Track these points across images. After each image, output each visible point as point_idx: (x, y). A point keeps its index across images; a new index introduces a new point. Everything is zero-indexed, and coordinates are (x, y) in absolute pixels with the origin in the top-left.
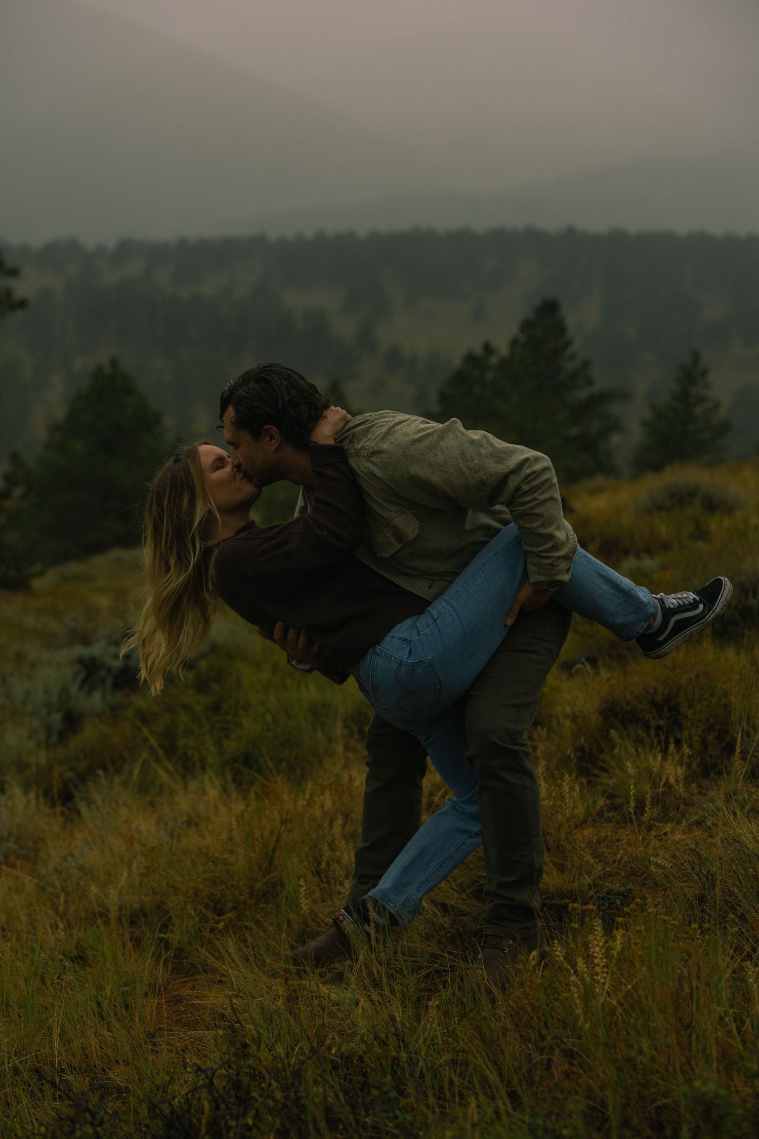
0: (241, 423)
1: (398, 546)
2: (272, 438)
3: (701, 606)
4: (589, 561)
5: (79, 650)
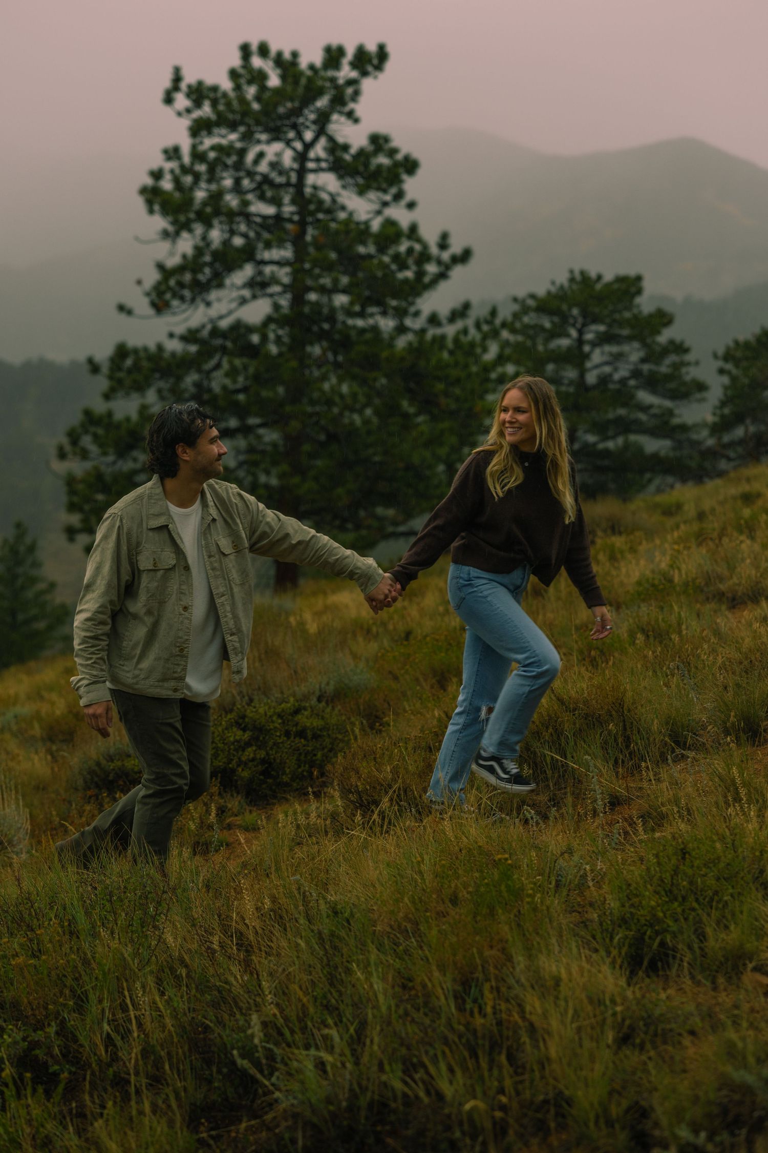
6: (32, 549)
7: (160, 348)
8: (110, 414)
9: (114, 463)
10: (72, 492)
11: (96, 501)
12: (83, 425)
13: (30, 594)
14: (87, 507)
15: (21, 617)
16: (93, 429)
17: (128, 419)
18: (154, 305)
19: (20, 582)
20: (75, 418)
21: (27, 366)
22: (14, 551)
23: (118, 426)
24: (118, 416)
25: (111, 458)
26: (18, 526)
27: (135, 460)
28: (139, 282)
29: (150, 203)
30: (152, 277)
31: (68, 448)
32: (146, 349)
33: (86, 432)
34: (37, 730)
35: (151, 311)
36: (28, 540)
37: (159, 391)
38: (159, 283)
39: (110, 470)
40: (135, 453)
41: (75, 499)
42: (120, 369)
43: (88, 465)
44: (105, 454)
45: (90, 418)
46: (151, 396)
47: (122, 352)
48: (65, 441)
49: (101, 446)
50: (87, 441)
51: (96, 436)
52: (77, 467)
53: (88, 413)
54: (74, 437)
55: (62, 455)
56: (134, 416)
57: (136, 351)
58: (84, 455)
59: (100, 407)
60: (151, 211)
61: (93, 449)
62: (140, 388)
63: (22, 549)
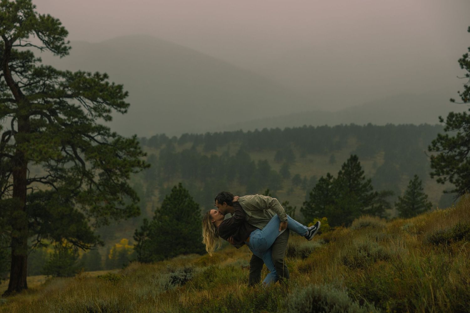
0: (219, 203)
1: (249, 218)
2: (225, 204)
3: (315, 228)
4: (294, 221)
5: (171, 274)
6: (420, 184)
7: (465, 113)
8: (447, 136)
9: (448, 153)
10: (432, 161)
11: (441, 165)
12: (437, 140)
13: (419, 199)
14: (438, 167)
15: (416, 206)
16: (441, 141)
17: (453, 138)
18: (463, 99)
19: (415, 194)
20: (435, 137)
21: (421, 126)
22: (414, 184)
23: (450, 140)
24: (450, 137)
25: (447, 151)
26: (416, 176)
27: (455, 152)
28: (459, 92)
29: (461, 65)
30: (463, 90)
31: (432, 147)
32: (460, 114)
33: (439, 142)
34: (415, 230)
35: (463, 102)
36: (419, 181)
37: (464, 128)
38: (465, 92)
39: (446, 155)
40: (455, 149)
41: (434, 164)
42: (451, 121)
43: (439, 153)
44: (445, 149)
45: (440, 137)
46: (462, 130)
47: (451, 115)
48: (431, 145)
49: (443, 147)
50: (439, 145)
51: (442, 143)
52: (436, 154)
53: (439, 135)
54: (434, 143)
55: (430, 150)
56: (456, 137)
57: (456, 115)
58: (438, 149)
59: (443, 134)
60: (462, 68)
61: (441, 148)
62: (458, 127)
63: (417, 184)
